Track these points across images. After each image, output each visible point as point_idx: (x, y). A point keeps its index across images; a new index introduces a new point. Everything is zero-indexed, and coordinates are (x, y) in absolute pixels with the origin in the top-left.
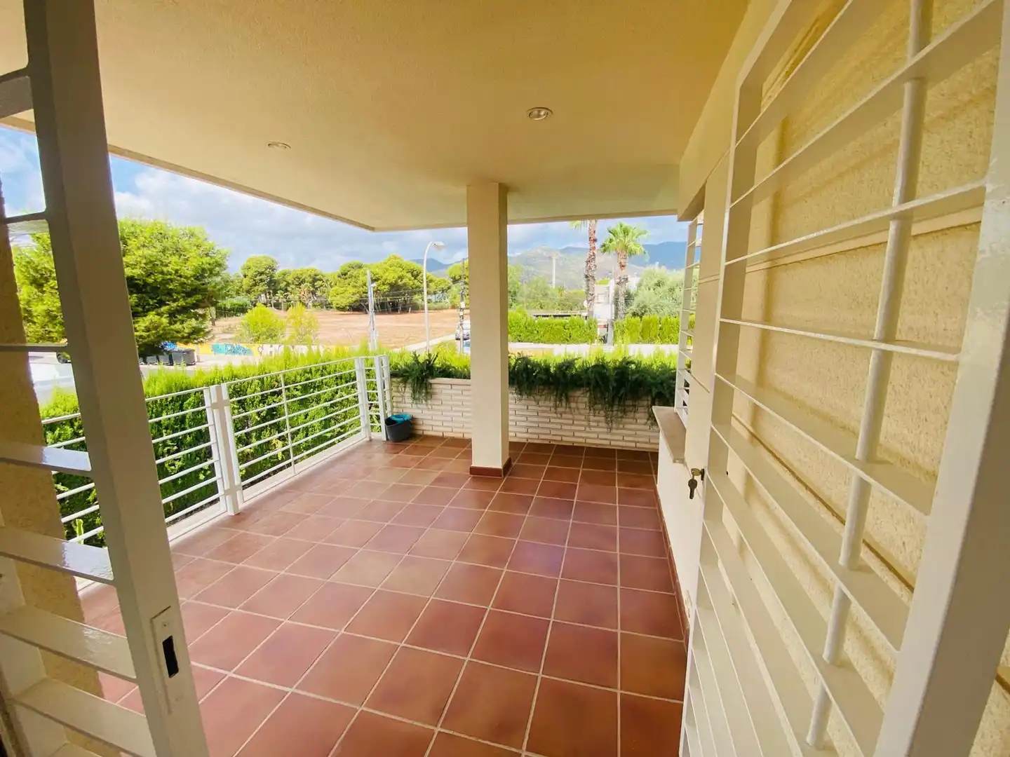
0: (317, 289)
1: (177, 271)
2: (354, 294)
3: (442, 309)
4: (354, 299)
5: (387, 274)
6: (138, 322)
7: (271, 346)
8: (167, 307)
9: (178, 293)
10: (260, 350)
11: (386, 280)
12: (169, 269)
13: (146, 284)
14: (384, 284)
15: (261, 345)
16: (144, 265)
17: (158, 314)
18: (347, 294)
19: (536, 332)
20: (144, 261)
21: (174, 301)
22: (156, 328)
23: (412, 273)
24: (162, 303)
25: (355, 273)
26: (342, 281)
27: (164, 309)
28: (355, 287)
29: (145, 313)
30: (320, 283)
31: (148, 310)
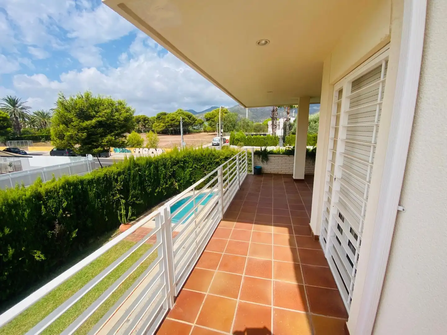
0: (146, 124)
1: (118, 118)
2: (163, 126)
3: (200, 132)
4: (163, 129)
5: (177, 118)
6: (103, 139)
7: (139, 149)
8: (114, 133)
9: (118, 127)
10: (135, 150)
11: (178, 120)
12: (115, 118)
13: (106, 124)
14: (176, 122)
15: (135, 149)
16: (106, 116)
17: (111, 136)
18: (160, 126)
19: (252, 141)
20: (106, 115)
21: (117, 130)
22: (110, 141)
23: (188, 117)
24: (112, 132)
25: (164, 117)
26: (158, 120)
27: (113, 134)
28: (163, 123)
29: (105, 136)
30: (147, 121)
31: (106, 134)
